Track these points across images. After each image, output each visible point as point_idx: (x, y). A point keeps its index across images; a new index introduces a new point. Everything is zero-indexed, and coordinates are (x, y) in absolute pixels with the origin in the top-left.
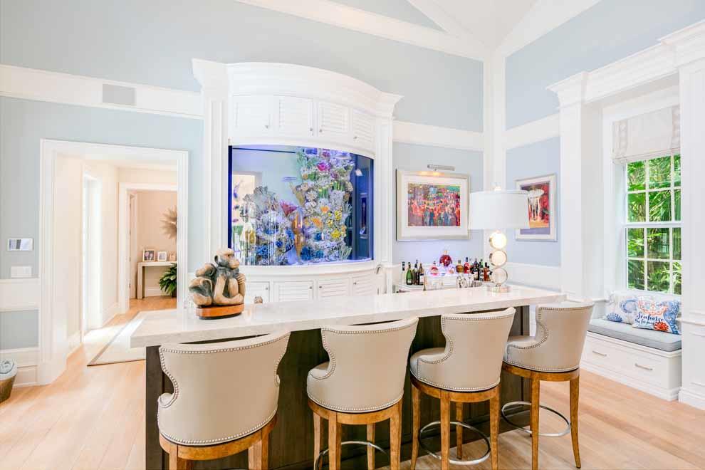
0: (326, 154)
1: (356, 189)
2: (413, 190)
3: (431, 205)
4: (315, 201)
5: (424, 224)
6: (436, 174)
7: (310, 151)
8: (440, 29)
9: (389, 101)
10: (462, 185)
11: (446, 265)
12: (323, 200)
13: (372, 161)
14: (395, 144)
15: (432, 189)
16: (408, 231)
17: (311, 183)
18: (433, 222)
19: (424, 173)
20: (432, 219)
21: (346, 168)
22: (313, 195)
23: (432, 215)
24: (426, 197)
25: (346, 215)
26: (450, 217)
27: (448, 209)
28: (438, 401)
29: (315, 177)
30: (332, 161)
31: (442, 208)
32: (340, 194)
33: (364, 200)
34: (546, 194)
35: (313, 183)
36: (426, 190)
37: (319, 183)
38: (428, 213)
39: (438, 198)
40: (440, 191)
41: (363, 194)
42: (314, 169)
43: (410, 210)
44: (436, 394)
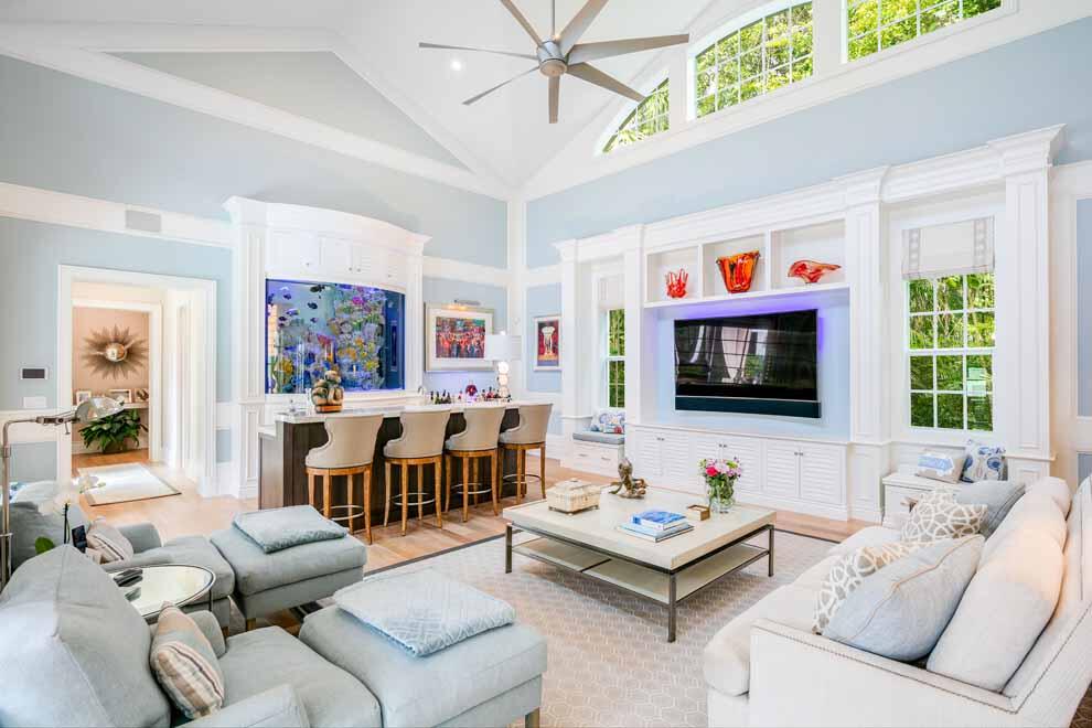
0: (360, 289)
1: (387, 321)
2: (441, 323)
3: (458, 337)
4: (350, 333)
5: (450, 356)
6: (463, 308)
7: (344, 286)
8: (466, 168)
9: (420, 241)
10: (488, 319)
11: (472, 394)
12: (358, 333)
13: (403, 296)
14: (425, 279)
15: (459, 323)
16: (436, 363)
17: (346, 317)
18: (459, 354)
19: (450, 307)
20: (458, 351)
21: (379, 303)
22: (348, 327)
23: (459, 347)
24: (453, 330)
25: (379, 347)
26: (476, 350)
27: (473, 342)
28: (462, 458)
29: (349, 310)
30: (366, 295)
31: (468, 342)
32: (373, 327)
33: (395, 329)
34: (556, 331)
35: (348, 316)
36: (453, 323)
37: (353, 316)
38: (455, 346)
39: (464, 331)
40: (467, 324)
41: (394, 323)
42: (349, 303)
43: (438, 342)
44: (461, 455)
